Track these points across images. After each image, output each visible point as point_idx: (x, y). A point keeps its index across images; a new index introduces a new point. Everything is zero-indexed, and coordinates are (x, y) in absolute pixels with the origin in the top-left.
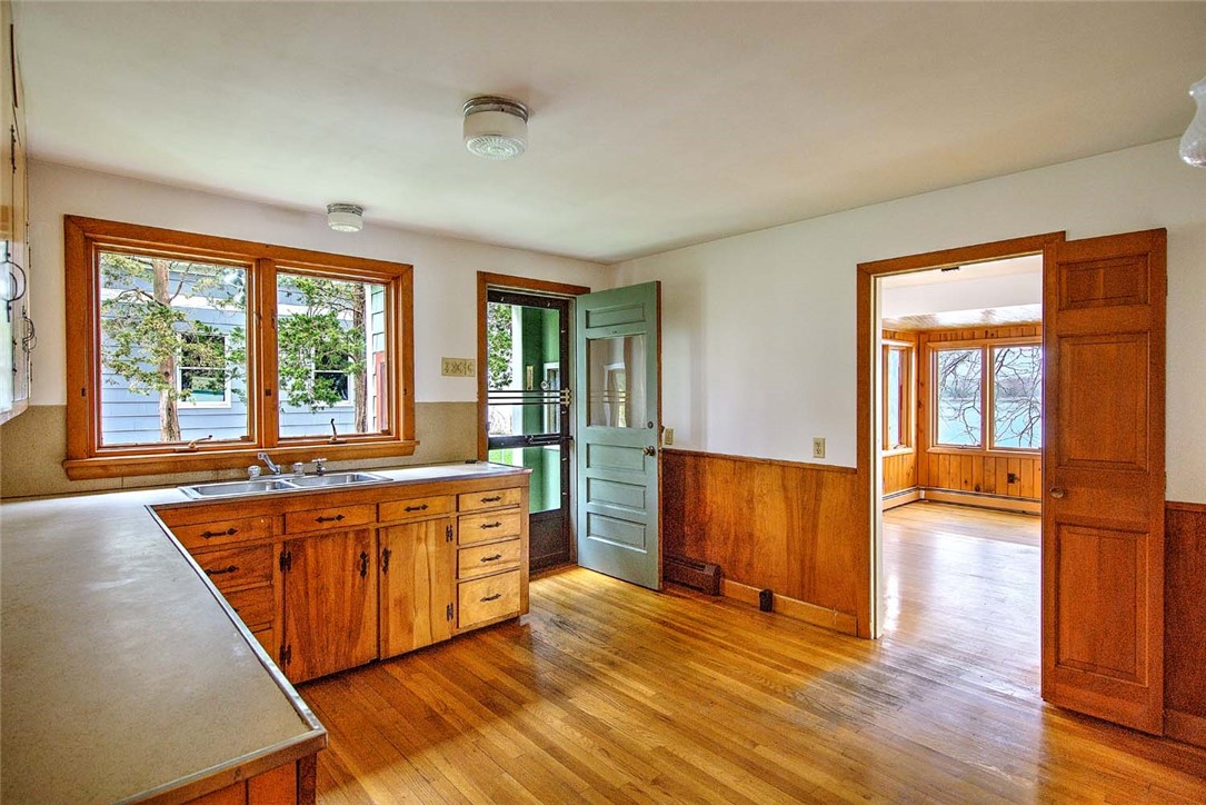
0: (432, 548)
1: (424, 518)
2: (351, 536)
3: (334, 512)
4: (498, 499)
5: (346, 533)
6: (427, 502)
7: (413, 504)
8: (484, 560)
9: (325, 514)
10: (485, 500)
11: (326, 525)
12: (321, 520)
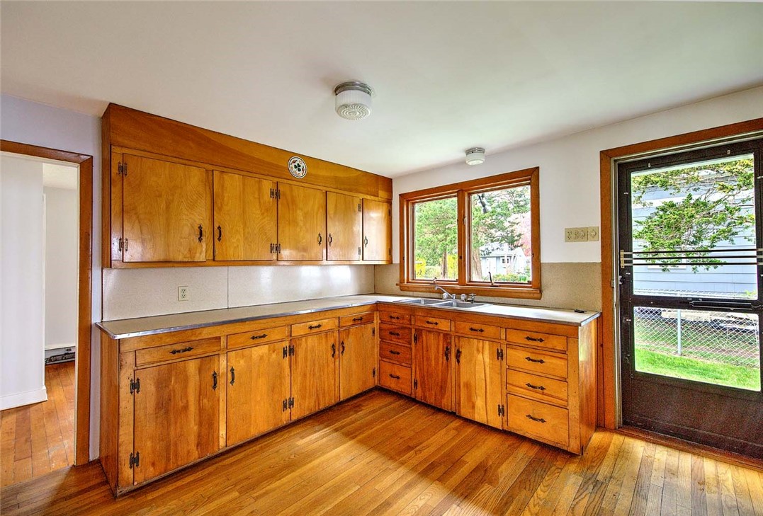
0: (487, 360)
1: (482, 338)
2: (442, 335)
3: (434, 320)
4: (541, 340)
5: (439, 333)
6: (483, 327)
7: (476, 326)
8: (529, 385)
9: (431, 320)
10: (528, 338)
11: (431, 326)
12: (428, 322)
